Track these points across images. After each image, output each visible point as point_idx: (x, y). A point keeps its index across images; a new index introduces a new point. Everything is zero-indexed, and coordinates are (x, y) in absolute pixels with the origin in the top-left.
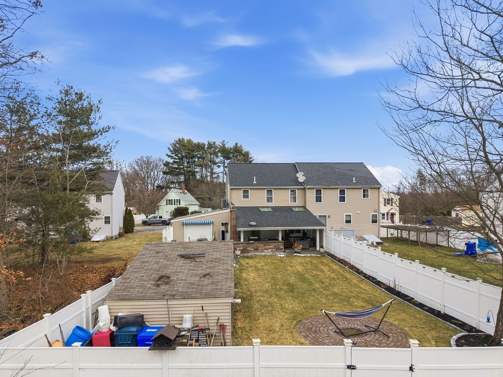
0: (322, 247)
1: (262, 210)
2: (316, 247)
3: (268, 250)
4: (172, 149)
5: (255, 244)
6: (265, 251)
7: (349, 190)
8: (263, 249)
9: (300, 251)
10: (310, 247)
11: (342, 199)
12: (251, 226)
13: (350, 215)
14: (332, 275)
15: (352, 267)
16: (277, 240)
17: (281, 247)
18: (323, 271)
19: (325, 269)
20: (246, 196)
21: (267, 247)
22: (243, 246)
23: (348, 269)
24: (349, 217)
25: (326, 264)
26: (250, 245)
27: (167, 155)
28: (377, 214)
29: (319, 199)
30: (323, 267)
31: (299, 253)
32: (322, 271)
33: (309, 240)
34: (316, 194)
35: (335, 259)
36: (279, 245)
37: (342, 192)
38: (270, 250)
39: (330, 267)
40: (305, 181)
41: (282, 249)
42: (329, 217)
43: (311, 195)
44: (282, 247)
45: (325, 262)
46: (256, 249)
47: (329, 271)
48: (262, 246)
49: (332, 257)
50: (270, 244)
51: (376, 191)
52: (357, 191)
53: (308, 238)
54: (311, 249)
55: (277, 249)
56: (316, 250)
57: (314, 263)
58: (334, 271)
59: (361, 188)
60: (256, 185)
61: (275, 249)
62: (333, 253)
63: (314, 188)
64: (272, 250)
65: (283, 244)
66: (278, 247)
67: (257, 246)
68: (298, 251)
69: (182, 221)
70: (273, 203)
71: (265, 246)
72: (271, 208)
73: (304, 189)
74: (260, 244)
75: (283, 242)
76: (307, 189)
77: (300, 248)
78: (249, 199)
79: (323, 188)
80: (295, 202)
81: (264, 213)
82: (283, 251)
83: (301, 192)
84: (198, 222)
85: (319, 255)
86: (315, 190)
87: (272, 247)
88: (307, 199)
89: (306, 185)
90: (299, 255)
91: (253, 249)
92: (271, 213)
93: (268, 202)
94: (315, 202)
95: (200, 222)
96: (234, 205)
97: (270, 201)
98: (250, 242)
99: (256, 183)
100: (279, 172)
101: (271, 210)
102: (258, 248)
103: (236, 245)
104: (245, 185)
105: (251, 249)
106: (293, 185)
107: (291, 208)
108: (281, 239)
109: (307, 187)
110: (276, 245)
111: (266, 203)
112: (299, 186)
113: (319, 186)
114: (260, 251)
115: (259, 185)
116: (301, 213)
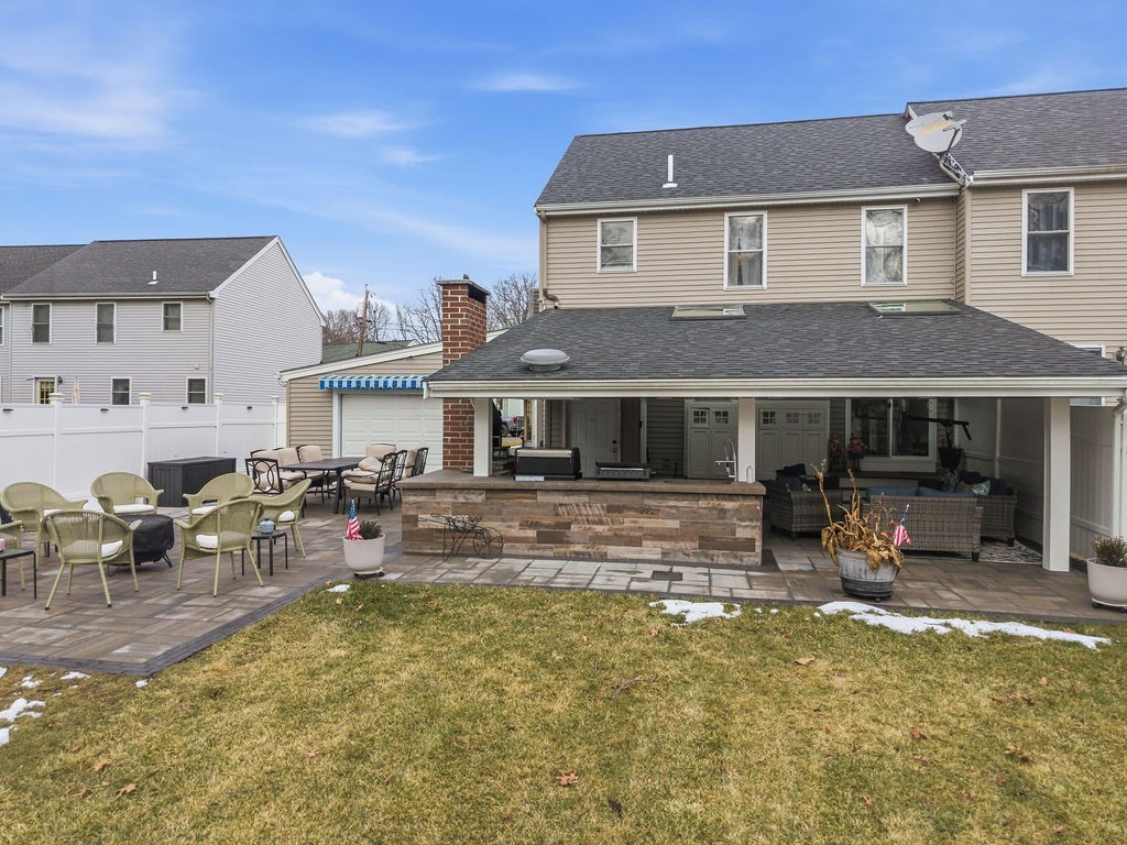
0: (1110, 552)
1: (676, 314)
2: (1036, 545)
3: (635, 542)
5: (541, 498)
6: (612, 550)
8: (598, 539)
9: (885, 575)
10: (985, 540)
12: (532, 371)
16: (724, 474)
17: (743, 533)
20: (614, 255)
21: (628, 522)
22: (457, 509)
26: (511, 504)
31: (877, 596)
33: (982, 489)
34: (1034, 224)
36: (723, 511)
38: (651, 550)
41: (748, 545)
44: (750, 530)
46: (553, 537)
48: (597, 510)
50: (651, 502)
53: (975, 478)
54: (995, 555)
56: (1036, 571)
60: (672, 193)
61: (689, 545)
63: (1019, 188)
64: (667, 545)
65: (758, 505)
66: (715, 530)
67: (561, 510)
68: (870, 577)
69: (320, 378)
70: (765, 285)
71: (615, 515)
72: (745, 307)
73: (954, 201)
74: (585, 498)
75: (757, 496)
76: (968, 199)
77: (885, 554)
78: (635, 268)
79: (1078, 185)
80: (897, 278)
81: (683, 325)
82: (758, 560)
83: (935, 218)
84: (385, 383)
85: (1089, 642)
86: (1025, 194)
87: (674, 524)
88: (971, 253)
89: (962, 173)
90: (872, 620)
91: (532, 533)
92: (726, 323)
93: (740, 282)
94: (1024, 272)
95: (395, 383)
96: (554, 299)
97: (745, 279)
98: (519, 478)
99: (675, 185)
100: (814, 146)
101: (741, 312)
102: (567, 526)
103: (412, 499)
104: (617, 196)
105: (515, 532)
106: (881, 184)
107: (868, 306)
108: (746, 470)
109: (970, 181)
110: (701, 516)
111: (725, 286)
112: (920, 183)
113: (1051, 170)
114: (579, 548)
115: (689, 194)
116: (928, 321)
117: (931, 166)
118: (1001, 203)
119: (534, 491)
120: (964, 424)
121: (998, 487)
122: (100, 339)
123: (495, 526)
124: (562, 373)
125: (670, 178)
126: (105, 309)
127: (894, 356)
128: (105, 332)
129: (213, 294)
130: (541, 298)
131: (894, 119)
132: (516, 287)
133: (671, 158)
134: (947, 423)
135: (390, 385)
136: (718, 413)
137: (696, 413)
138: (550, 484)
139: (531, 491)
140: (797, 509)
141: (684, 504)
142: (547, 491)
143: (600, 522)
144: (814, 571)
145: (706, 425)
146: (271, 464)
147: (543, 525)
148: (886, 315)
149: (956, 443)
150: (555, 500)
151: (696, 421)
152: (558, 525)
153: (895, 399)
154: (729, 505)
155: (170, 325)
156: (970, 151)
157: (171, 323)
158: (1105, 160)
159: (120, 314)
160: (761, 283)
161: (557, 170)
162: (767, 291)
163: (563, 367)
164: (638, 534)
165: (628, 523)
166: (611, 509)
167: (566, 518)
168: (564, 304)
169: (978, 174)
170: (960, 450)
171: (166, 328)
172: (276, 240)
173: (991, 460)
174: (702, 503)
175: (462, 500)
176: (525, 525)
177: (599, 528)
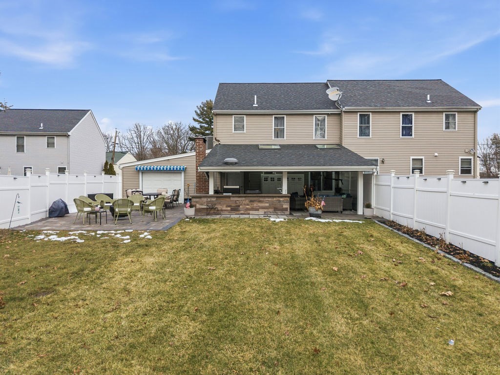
0: (368, 206)
1: (260, 147)
2: (357, 209)
3: (257, 210)
4: (199, 112)
5: (232, 199)
6: (251, 212)
7: (421, 116)
8: (247, 209)
9: (320, 212)
11: (407, 131)
12: (227, 164)
13: (422, 159)
14: (399, 274)
15: (453, 250)
16: (279, 192)
17: (285, 206)
18: (370, 257)
19: (376, 252)
20: (239, 127)
23: (442, 254)
24: (419, 162)
25: (378, 240)
26: (223, 201)
27: (194, 119)
28: (472, 158)
29: (364, 131)
30: (367, 247)
31: (318, 216)
32: (365, 257)
34: (361, 123)
35: (399, 230)
36: (280, 201)
37: (407, 119)
38: (261, 212)
39: (390, 248)
40: (341, 100)
41: (286, 209)
42: (383, 162)
43: (352, 123)
44: (287, 206)
45: (375, 234)
46: (235, 209)
47: (386, 258)
48: (247, 202)
49: (391, 226)
50: (261, 199)
51: (470, 117)
52: (434, 117)
53: (343, 194)
55: (276, 209)
56: (356, 214)
57: (345, 237)
58: (401, 260)
59: (442, 112)
60: (256, 108)
61: (271, 210)
62: (392, 218)
63: (357, 112)
64: (266, 210)
65: (288, 199)
66: (278, 206)
67: (237, 202)
68: (316, 213)
69: (136, 167)
70: (285, 138)
71: (252, 203)
72: (280, 145)
73: (340, 115)
74: (244, 199)
75: (288, 197)
76: (343, 114)
77: (319, 207)
78: (245, 132)
79: (372, 112)
80: (324, 137)
81: (263, 151)
82: (289, 213)
83: (334, 120)
84: (160, 168)
85: (361, 222)
86: (359, 114)
87: (267, 205)
88: (344, 130)
89: (342, 107)
90: (316, 220)
91: (229, 208)
92: (276, 151)
93: (277, 138)
94: (358, 137)
95: (163, 168)
96: (219, 141)
97: (279, 136)
98: (224, 194)
99: (257, 105)
100: (299, 93)
101: (279, 147)
102: (239, 206)
103: (194, 200)
104: (239, 108)
105: (224, 208)
106: (319, 109)
107: (315, 146)
108: (285, 191)
109: (344, 110)
110: (274, 202)
111: (273, 139)
112: (330, 109)
113: (365, 108)
114: (242, 212)
115: (262, 109)
116: (332, 151)
117: (333, 104)
118: (353, 116)
119: (230, 197)
120: (341, 180)
121: (348, 196)
122: (18, 151)
123: (219, 207)
124: (237, 165)
125: (255, 103)
126: (20, 138)
127: (322, 161)
128: (20, 148)
129: (69, 133)
130: (214, 140)
131: (323, 84)
132: (172, 129)
133: (256, 96)
134: (337, 180)
135: (162, 169)
136: (271, 178)
137: (265, 178)
138: (234, 195)
139: (229, 197)
140: (297, 203)
141: (270, 199)
142: (233, 197)
143: (248, 205)
144: (302, 215)
145: (268, 182)
146: (140, 193)
147: (232, 206)
148: (320, 149)
149: (340, 186)
150: (235, 199)
151: (265, 180)
152: (236, 206)
153: (323, 172)
154: (281, 199)
155: (49, 146)
156: (344, 101)
157: (50, 145)
158: (379, 105)
159: (27, 141)
160: (284, 138)
161: (216, 97)
162: (286, 140)
163: (236, 163)
164: (258, 208)
165: (255, 205)
166: (251, 201)
167: (239, 204)
168: (222, 142)
169: (346, 108)
170: (341, 188)
171: (48, 147)
172: (90, 111)
173: (348, 190)
174: (275, 199)
175: (209, 200)
176: (227, 206)
177: (248, 206)
